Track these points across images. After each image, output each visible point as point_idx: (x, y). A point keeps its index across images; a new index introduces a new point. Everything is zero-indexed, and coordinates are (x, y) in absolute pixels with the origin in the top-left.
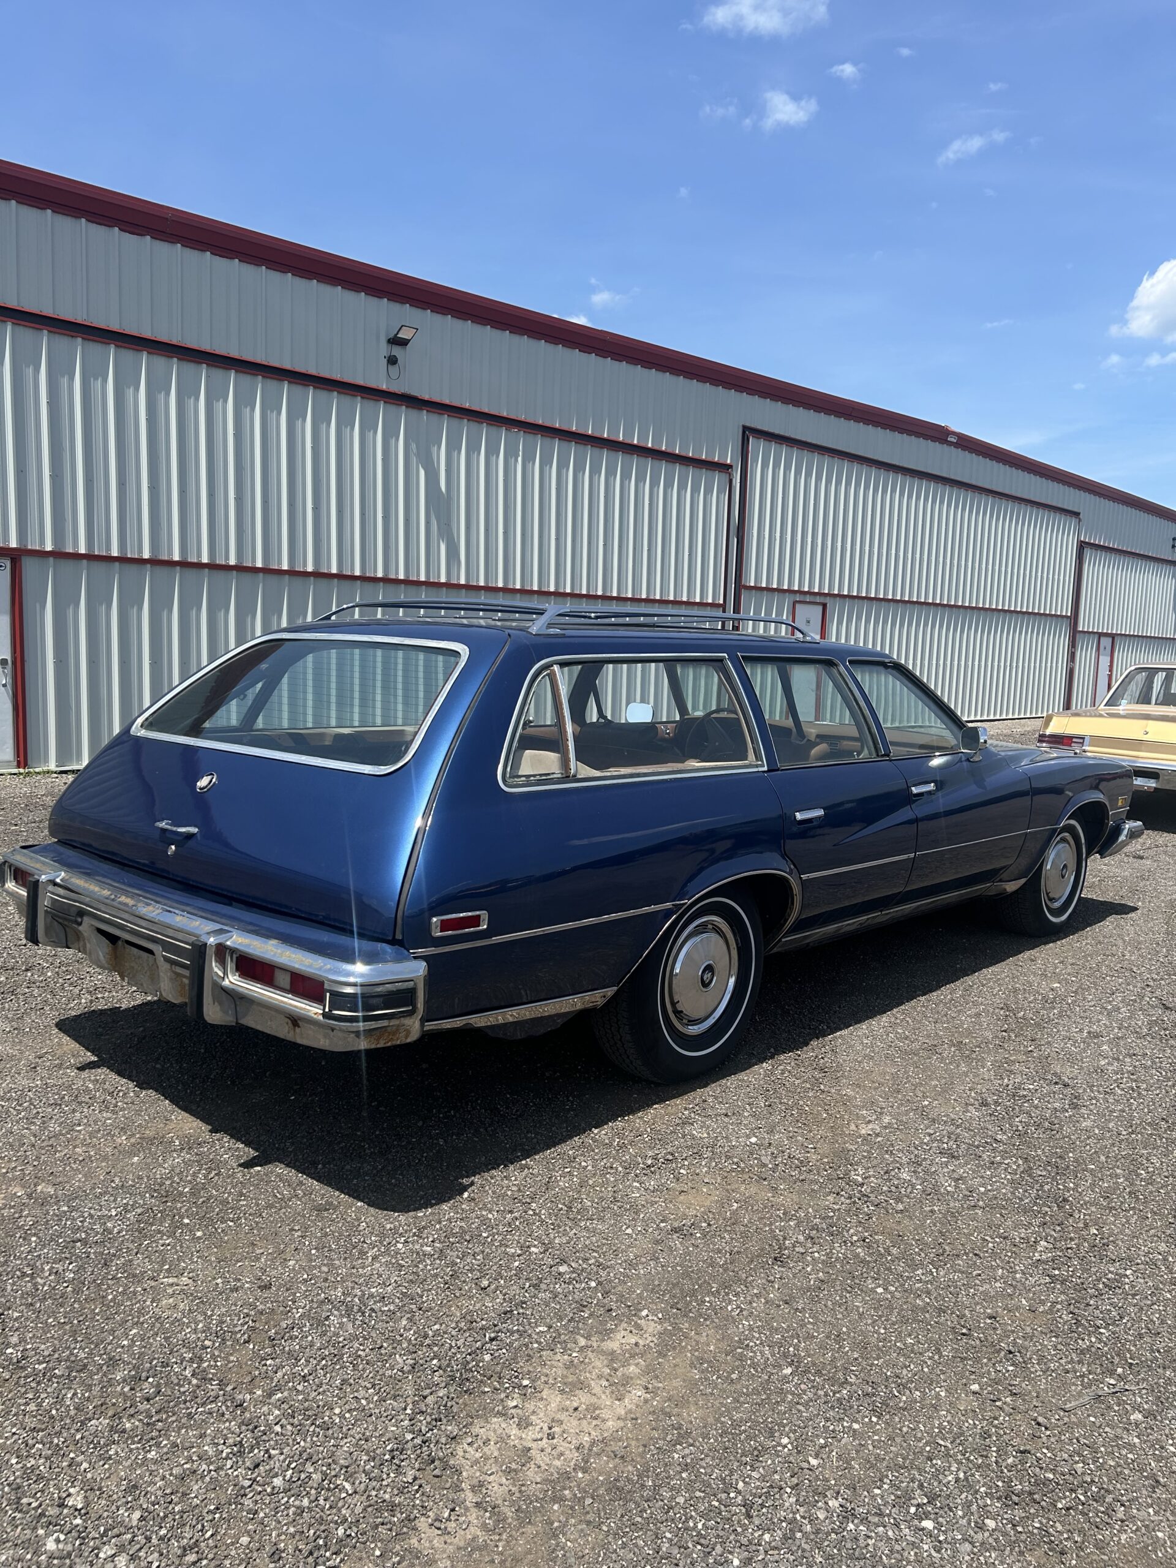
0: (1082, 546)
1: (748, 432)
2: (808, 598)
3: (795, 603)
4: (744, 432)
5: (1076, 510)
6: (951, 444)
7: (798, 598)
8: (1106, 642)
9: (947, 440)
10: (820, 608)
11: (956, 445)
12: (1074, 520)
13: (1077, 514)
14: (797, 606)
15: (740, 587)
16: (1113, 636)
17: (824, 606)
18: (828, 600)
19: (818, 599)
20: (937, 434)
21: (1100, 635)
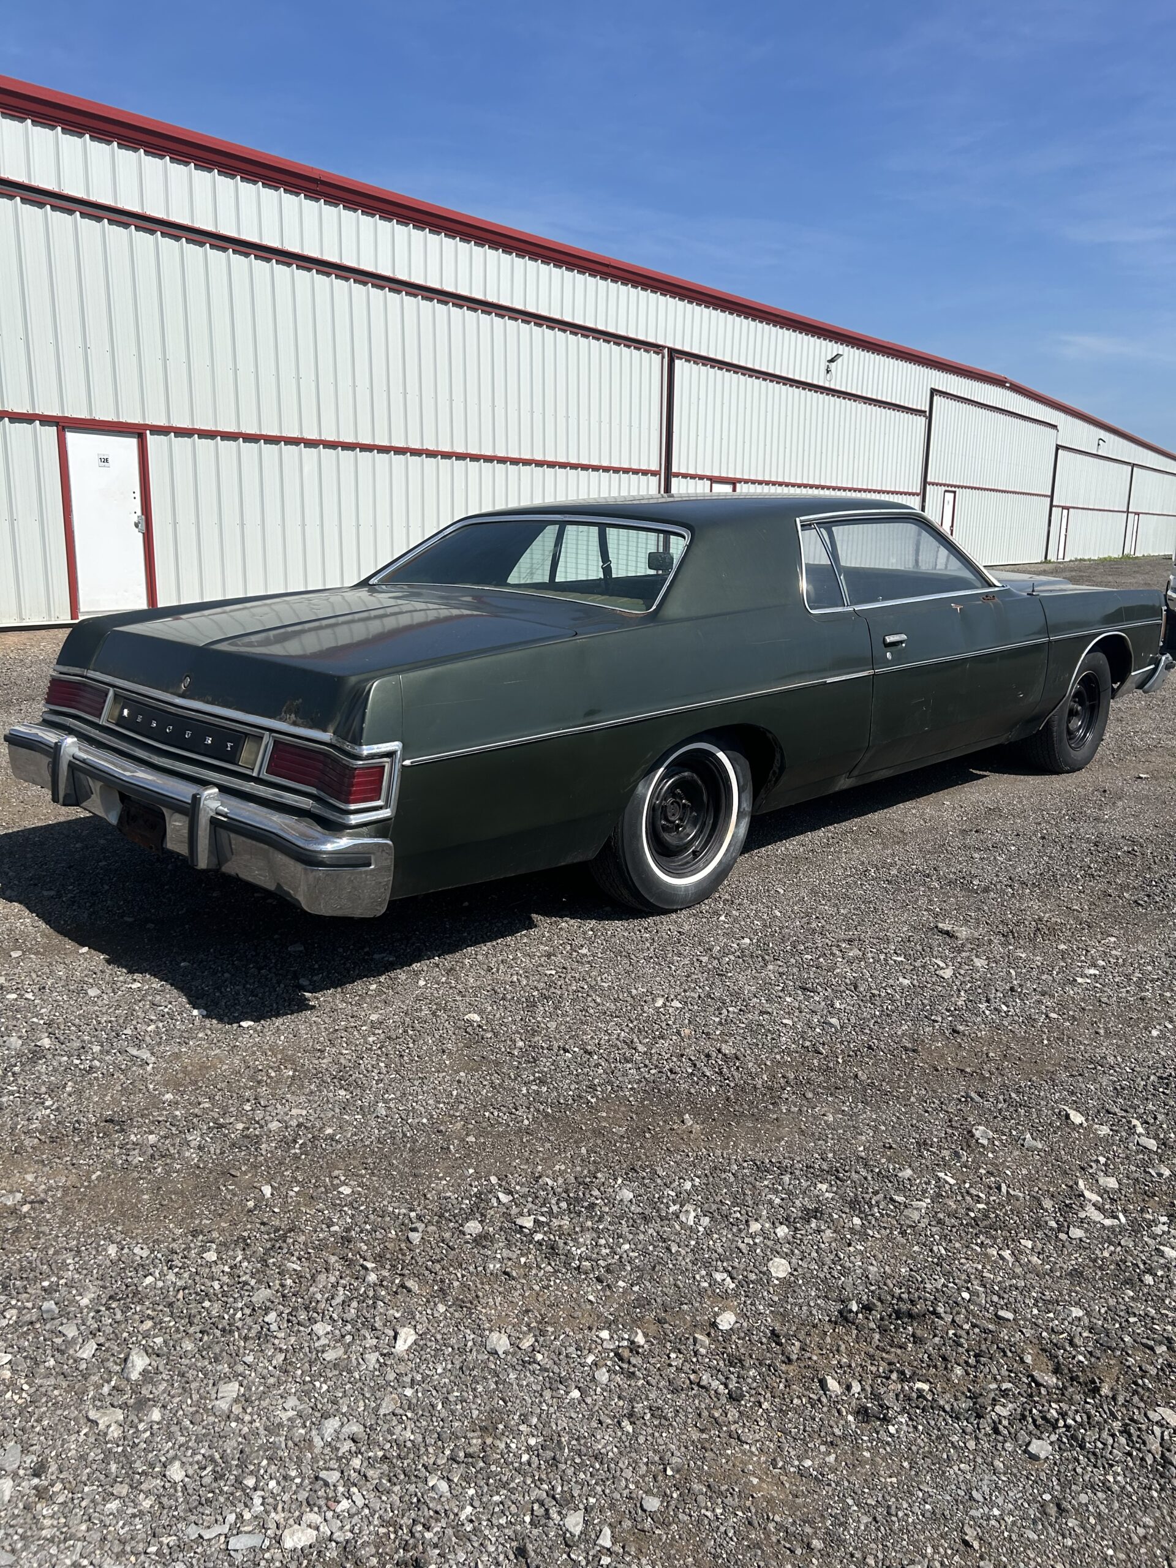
0: (1058, 447)
1: (934, 392)
4: (932, 392)
5: (1054, 424)
8: (1065, 511)
10: (952, 495)
11: (1008, 388)
12: (1054, 431)
13: (1054, 427)
15: (925, 483)
16: (1068, 508)
17: (955, 492)
18: (957, 489)
19: (953, 489)
21: (1063, 508)
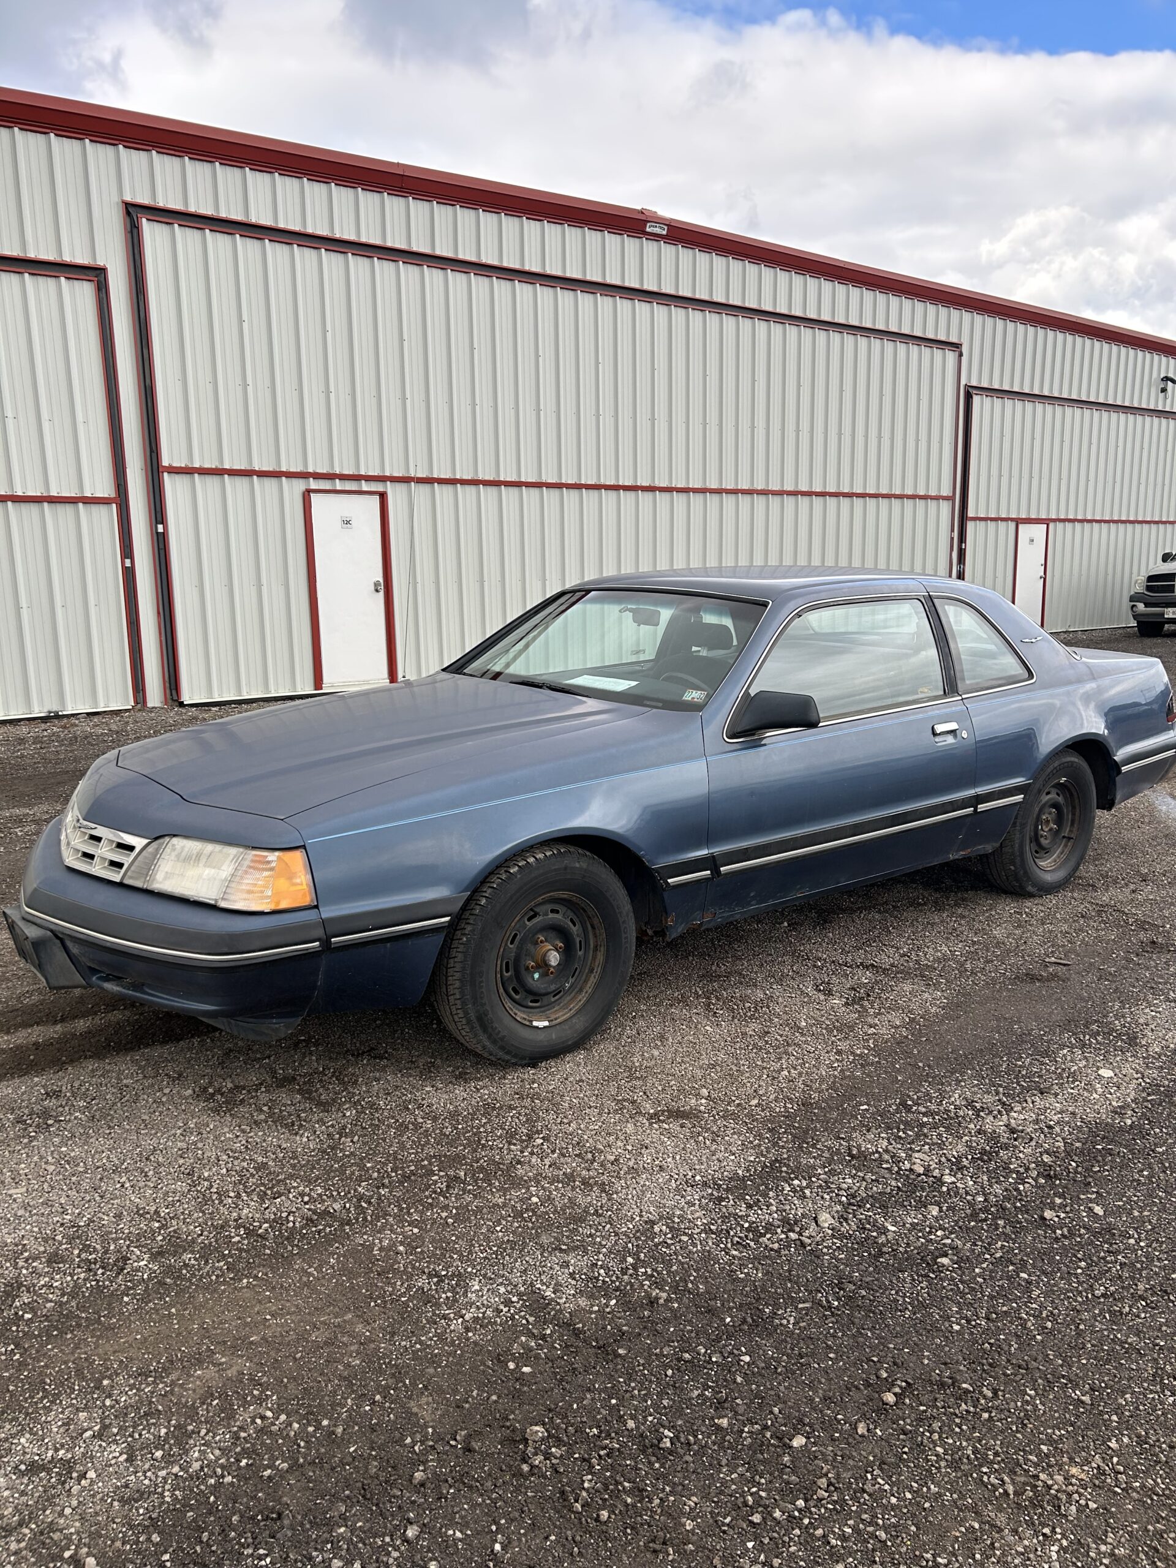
1: (133, 212)
3: (307, 494)
4: (128, 213)
6: (655, 237)
7: (313, 484)
9: (644, 232)
10: (372, 500)
12: (951, 356)
13: (956, 346)
14: (317, 497)
15: (155, 470)
16: (1046, 522)
17: (383, 496)
18: (390, 488)
19: (365, 486)
20: (623, 222)
21: (1018, 521)
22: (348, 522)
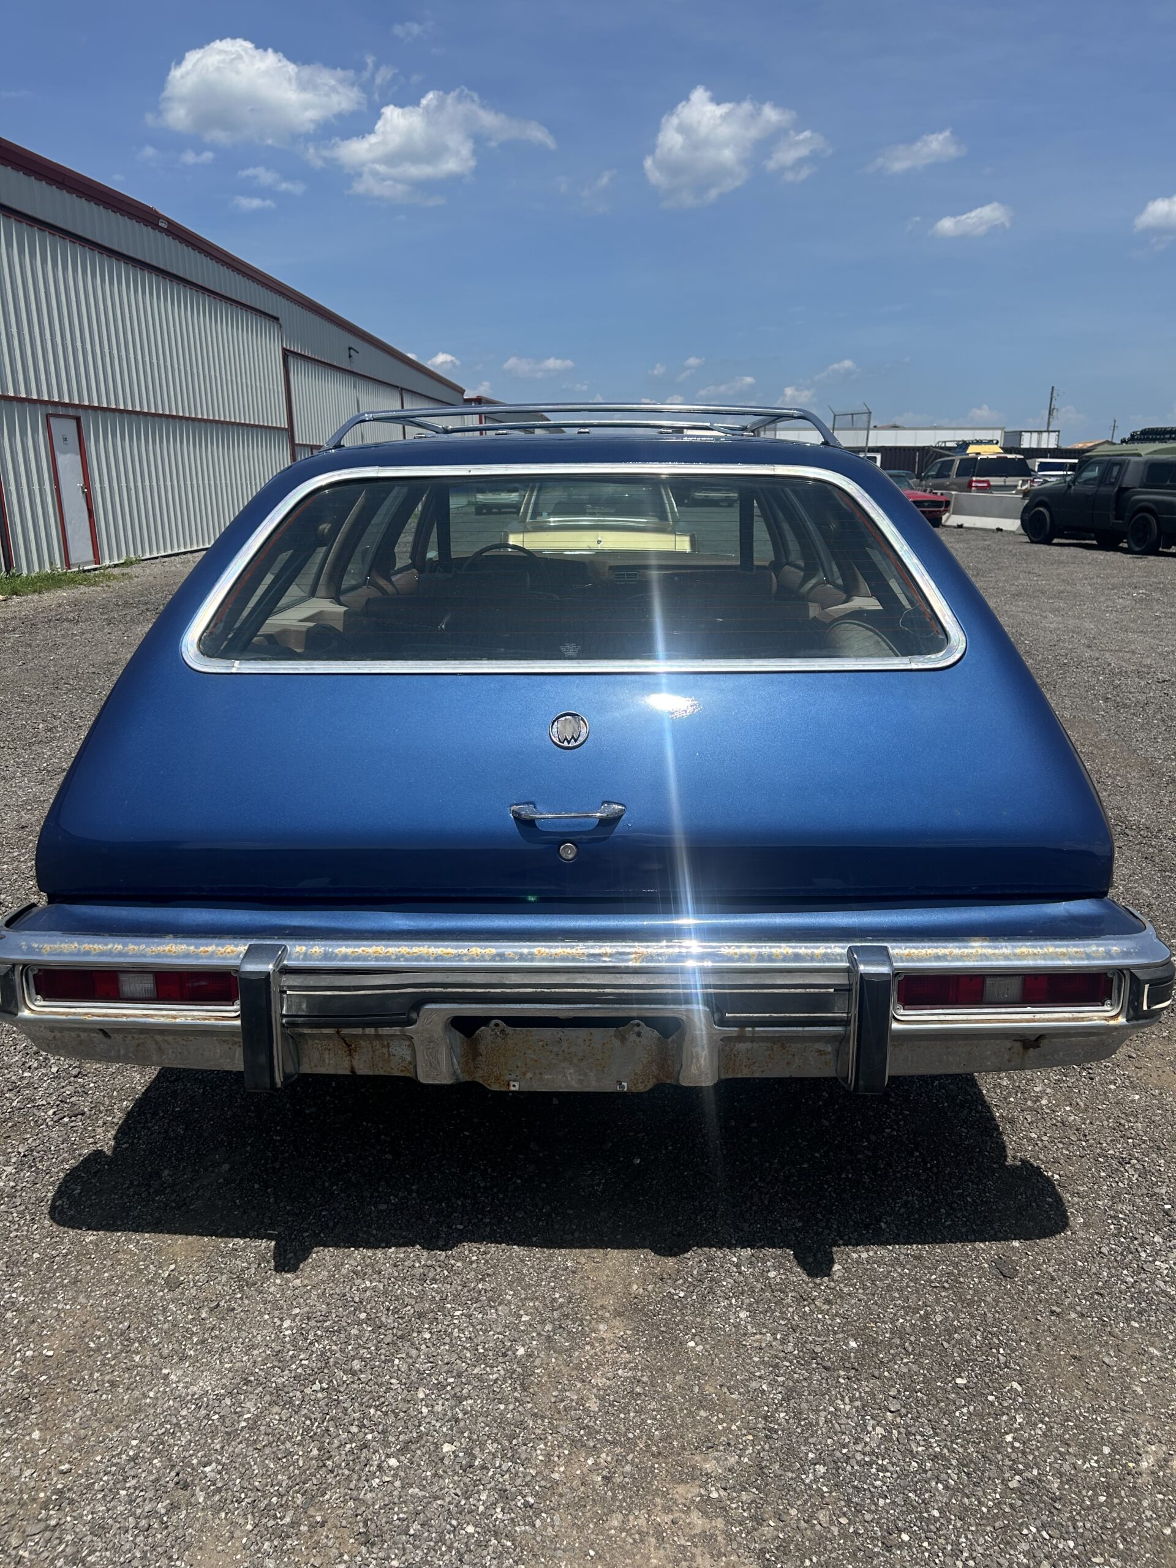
0: (286, 353)
2: (61, 411)
3: (48, 416)
5: (275, 314)
6: (161, 230)
7: (49, 410)
9: (157, 225)
10: (74, 423)
11: (168, 233)
12: (276, 326)
13: (277, 319)
14: (52, 420)
18: (80, 413)
19: (71, 412)
20: (147, 217)
22: (65, 439)
